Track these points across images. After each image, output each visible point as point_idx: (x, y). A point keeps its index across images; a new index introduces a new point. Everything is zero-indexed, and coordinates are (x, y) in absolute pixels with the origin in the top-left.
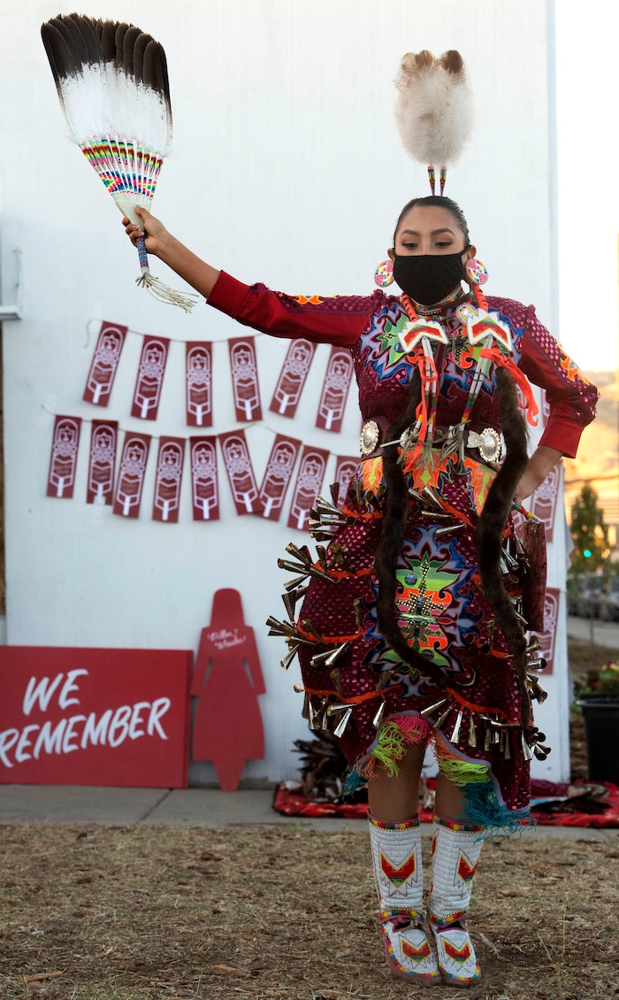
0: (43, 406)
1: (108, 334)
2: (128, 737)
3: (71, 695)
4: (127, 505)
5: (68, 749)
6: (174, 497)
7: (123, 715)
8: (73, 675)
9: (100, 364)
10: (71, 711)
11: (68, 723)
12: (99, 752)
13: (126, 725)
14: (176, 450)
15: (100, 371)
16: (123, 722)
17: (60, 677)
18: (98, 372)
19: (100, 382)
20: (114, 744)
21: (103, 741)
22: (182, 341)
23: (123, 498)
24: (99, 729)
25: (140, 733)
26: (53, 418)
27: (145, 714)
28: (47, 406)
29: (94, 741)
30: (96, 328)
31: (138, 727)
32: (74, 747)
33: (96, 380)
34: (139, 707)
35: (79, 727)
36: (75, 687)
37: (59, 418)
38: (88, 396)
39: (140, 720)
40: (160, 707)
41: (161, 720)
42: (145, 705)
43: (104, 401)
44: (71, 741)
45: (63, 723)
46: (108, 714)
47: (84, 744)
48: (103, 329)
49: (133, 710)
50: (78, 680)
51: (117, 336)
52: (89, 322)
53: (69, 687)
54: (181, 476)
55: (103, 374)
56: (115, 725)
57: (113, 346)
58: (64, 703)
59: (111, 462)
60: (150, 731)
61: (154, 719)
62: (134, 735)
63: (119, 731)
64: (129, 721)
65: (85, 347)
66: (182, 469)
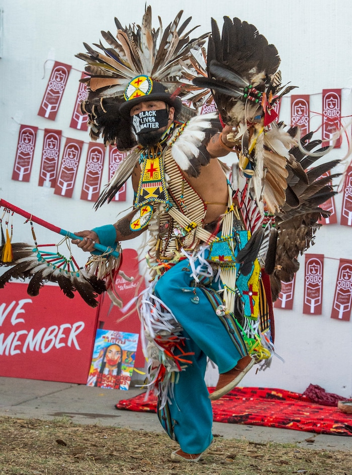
0: (12, 118)
1: (58, 70)
2: (54, 346)
3: (19, 316)
4: (64, 188)
5: (13, 353)
6: (97, 184)
7: (52, 331)
8: (22, 302)
9: (51, 90)
10: (19, 327)
11: (15, 335)
12: (34, 356)
13: (54, 339)
14: (99, 152)
15: (51, 95)
16: (52, 336)
17: (14, 303)
18: (50, 97)
19: (51, 103)
20: (44, 351)
21: (37, 349)
23: (62, 184)
24: (35, 341)
25: (63, 345)
26: (20, 126)
27: (67, 332)
28: (15, 119)
29: (32, 349)
30: (50, 65)
31: (62, 340)
32: (18, 352)
33: (48, 102)
34: (63, 327)
35: (23, 338)
36: (23, 311)
37: (23, 127)
38: (42, 113)
39: (64, 336)
40: (78, 328)
41: (77, 337)
42: (68, 325)
43: (53, 117)
44: (16, 348)
45: (13, 334)
46: (43, 330)
47: (24, 350)
48: (55, 67)
49: (59, 329)
50: (25, 306)
51: (64, 72)
52: (46, 61)
53: (19, 310)
54: (102, 170)
55: (53, 98)
56: (47, 338)
57: (61, 79)
58: (14, 321)
59: (56, 159)
60: (69, 344)
61: (73, 335)
62: (58, 346)
63: (48, 343)
64: (56, 336)
65: (43, 79)
66: (103, 165)
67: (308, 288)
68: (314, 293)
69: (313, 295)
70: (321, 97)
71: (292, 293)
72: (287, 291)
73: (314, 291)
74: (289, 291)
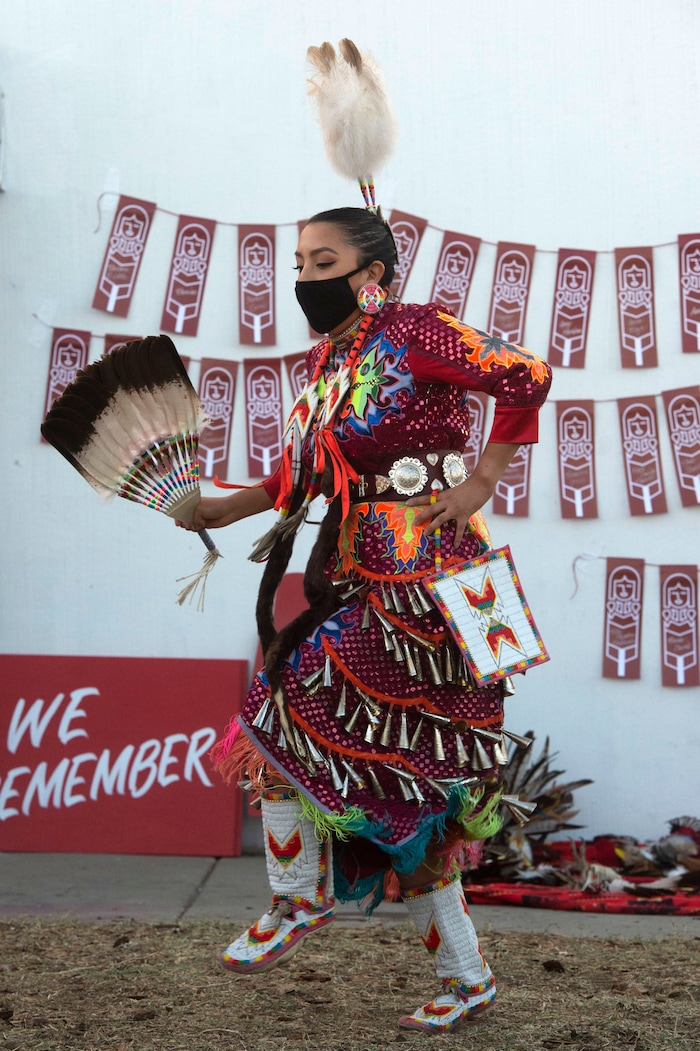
0: (35, 316)
1: (128, 214)
2: (156, 783)
3: (75, 724)
5: (71, 801)
6: (222, 444)
7: (149, 752)
8: (78, 695)
9: (117, 255)
10: (76, 747)
11: (71, 765)
12: (115, 804)
13: (154, 767)
14: (225, 378)
15: (117, 265)
16: (150, 762)
17: (60, 698)
18: (114, 268)
19: (117, 282)
20: (137, 794)
21: (121, 790)
22: (233, 225)
24: (114, 773)
25: (174, 778)
26: (51, 331)
27: (180, 750)
28: (39, 315)
29: (109, 790)
30: (111, 204)
31: (171, 769)
32: (80, 798)
33: (111, 279)
34: (171, 740)
35: (88, 770)
36: (81, 713)
37: (58, 332)
38: (100, 302)
39: (174, 760)
40: (202, 741)
41: (204, 759)
42: (180, 737)
43: (122, 309)
44: (76, 790)
45: (65, 763)
46: (129, 750)
47: (94, 794)
48: (120, 207)
49: (163, 745)
50: (84, 704)
51: (141, 217)
52: (101, 196)
53: (72, 712)
54: (231, 414)
55: (120, 271)
56: (138, 766)
57: (136, 231)
58: (65, 735)
60: (188, 775)
61: (193, 757)
62: (165, 781)
63: (143, 776)
64: (158, 761)
65: (96, 232)
66: (232, 404)
67: (669, 635)
68: (682, 644)
69: (680, 648)
70: (674, 250)
71: (636, 646)
72: (625, 643)
73: (680, 641)
74: (629, 642)
